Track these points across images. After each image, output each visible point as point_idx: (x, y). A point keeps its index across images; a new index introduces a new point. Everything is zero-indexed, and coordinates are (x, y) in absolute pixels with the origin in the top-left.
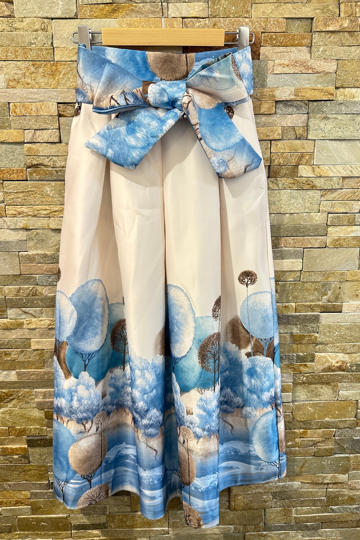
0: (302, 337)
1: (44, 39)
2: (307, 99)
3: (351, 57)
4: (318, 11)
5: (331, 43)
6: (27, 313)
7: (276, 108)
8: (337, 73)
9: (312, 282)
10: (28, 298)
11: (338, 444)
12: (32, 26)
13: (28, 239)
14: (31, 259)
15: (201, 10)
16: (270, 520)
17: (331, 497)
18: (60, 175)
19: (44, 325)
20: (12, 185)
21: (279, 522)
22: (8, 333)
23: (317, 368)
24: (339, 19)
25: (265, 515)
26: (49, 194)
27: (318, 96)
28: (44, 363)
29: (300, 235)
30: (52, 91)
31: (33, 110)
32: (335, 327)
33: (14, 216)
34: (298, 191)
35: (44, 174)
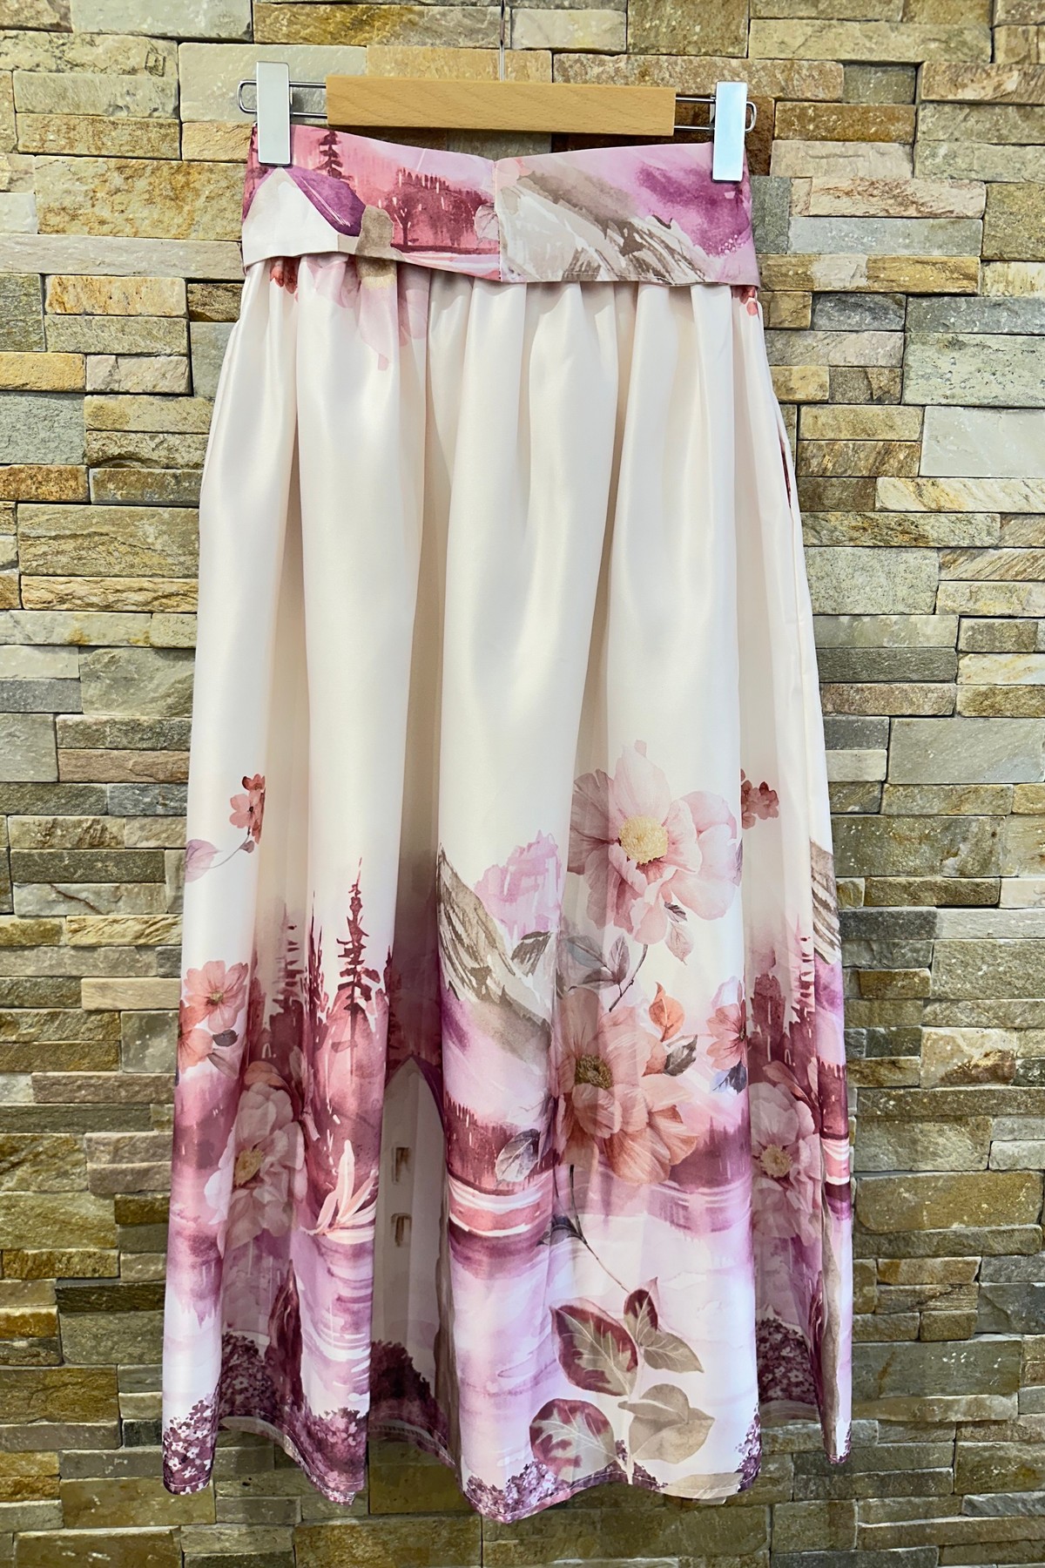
2: (902, 290)
3: (1027, 175)
4: (933, 46)
5: (969, 134)
6: (72, 898)
7: (813, 311)
8: (987, 218)
9: (913, 816)
10: (78, 854)
11: (989, 1302)
13: (86, 675)
14: (90, 736)
15: (606, 31)
16: (785, 1539)
17: (970, 1467)
18: (186, 489)
20: (44, 513)
21: (814, 1544)
22: (13, 959)
23: (927, 1072)
24: (992, 68)
25: (772, 1525)
27: (934, 281)
28: (119, 1051)
29: (882, 677)
31: (115, 298)
32: (980, 951)
33: (47, 606)
34: (876, 550)
35: (138, 485)
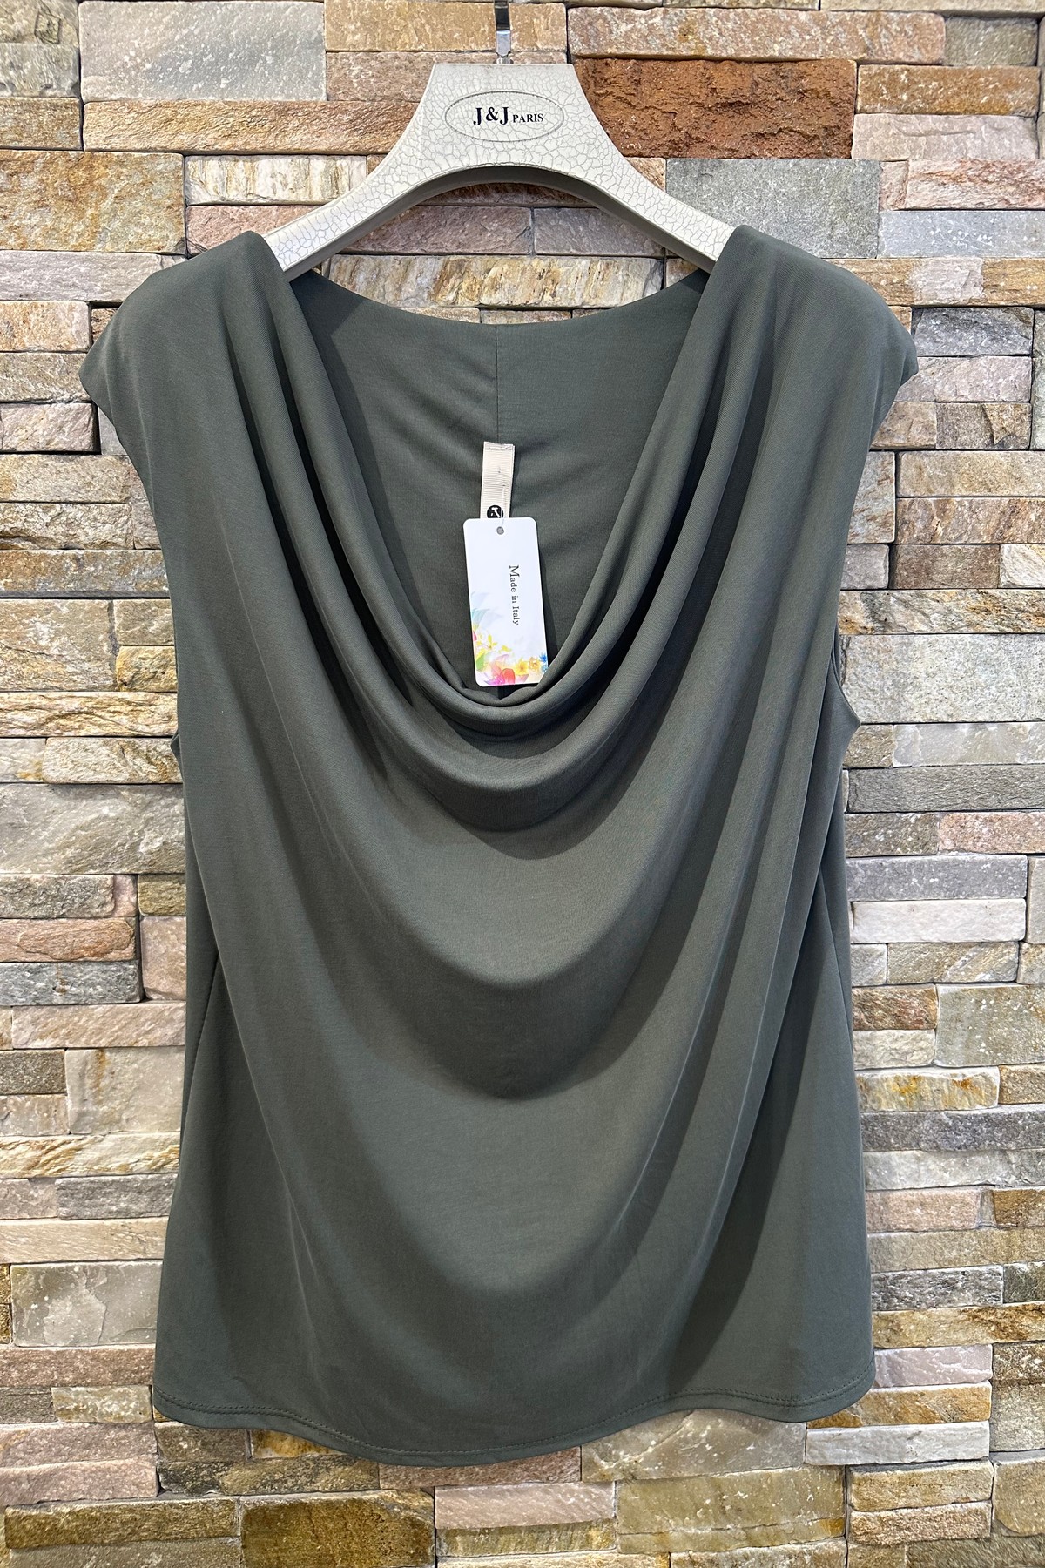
0: (1027, 1200)
1: (45, 68)
19: (12, 1166)
26: (48, 648)
30: (71, 260)
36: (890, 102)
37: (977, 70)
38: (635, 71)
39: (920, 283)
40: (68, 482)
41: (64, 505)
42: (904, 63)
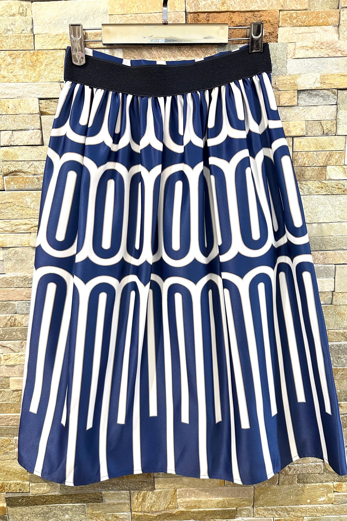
1: (22, 24)
12: (8, 10)
26: (30, 206)
30: (33, 85)
36: (290, 23)
37: (319, 12)
38: (207, 17)
39: (300, 83)
40: (34, 154)
41: (33, 162)
42: (295, 10)
